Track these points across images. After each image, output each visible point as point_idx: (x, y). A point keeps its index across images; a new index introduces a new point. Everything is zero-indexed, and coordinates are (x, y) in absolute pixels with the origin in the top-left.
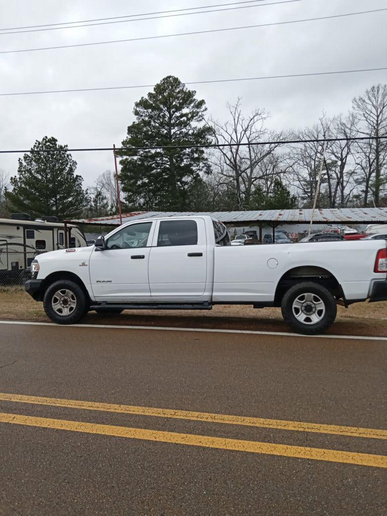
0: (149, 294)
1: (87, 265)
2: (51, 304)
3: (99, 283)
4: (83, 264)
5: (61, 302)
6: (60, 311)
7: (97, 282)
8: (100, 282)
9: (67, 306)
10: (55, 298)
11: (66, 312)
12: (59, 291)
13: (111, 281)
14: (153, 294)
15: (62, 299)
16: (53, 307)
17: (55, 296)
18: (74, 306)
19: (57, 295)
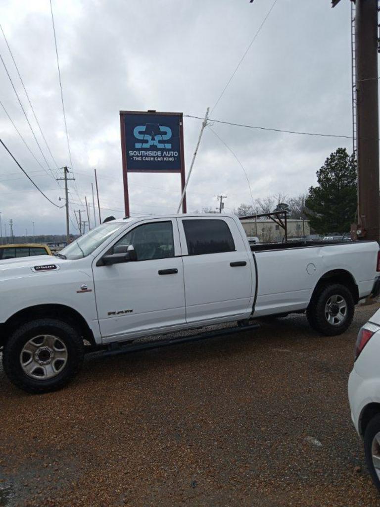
0: (183, 321)
1: (90, 291)
2: (20, 365)
3: (112, 315)
4: (84, 290)
5: (37, 358)
6: (39, 372)
7: (109, 314)
8: (114, 313)
9: (49, 360)
10: (25, 354)
11: (49, 371)
12: (30, 341)
13: (131, 311)
14: (189, 320)
15: (37, 352)
16: (25, 369)
17: (24, 350)
18: (64, 359)
19: (27, 349)
